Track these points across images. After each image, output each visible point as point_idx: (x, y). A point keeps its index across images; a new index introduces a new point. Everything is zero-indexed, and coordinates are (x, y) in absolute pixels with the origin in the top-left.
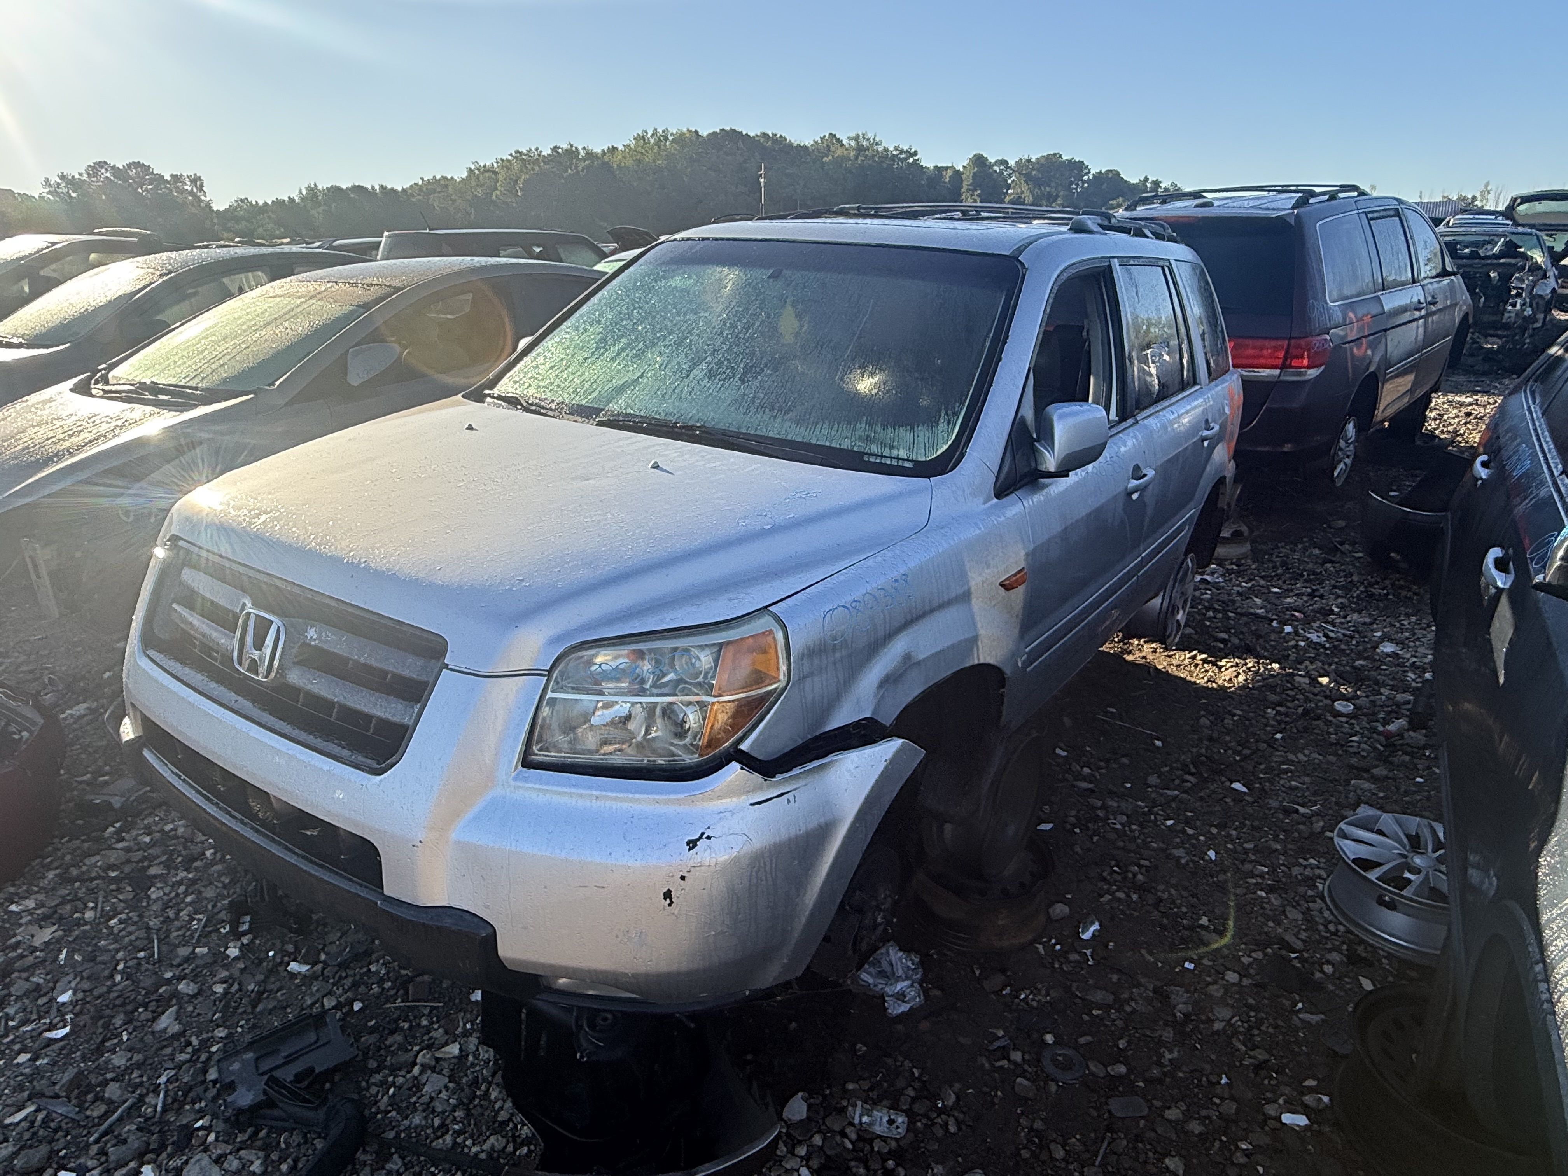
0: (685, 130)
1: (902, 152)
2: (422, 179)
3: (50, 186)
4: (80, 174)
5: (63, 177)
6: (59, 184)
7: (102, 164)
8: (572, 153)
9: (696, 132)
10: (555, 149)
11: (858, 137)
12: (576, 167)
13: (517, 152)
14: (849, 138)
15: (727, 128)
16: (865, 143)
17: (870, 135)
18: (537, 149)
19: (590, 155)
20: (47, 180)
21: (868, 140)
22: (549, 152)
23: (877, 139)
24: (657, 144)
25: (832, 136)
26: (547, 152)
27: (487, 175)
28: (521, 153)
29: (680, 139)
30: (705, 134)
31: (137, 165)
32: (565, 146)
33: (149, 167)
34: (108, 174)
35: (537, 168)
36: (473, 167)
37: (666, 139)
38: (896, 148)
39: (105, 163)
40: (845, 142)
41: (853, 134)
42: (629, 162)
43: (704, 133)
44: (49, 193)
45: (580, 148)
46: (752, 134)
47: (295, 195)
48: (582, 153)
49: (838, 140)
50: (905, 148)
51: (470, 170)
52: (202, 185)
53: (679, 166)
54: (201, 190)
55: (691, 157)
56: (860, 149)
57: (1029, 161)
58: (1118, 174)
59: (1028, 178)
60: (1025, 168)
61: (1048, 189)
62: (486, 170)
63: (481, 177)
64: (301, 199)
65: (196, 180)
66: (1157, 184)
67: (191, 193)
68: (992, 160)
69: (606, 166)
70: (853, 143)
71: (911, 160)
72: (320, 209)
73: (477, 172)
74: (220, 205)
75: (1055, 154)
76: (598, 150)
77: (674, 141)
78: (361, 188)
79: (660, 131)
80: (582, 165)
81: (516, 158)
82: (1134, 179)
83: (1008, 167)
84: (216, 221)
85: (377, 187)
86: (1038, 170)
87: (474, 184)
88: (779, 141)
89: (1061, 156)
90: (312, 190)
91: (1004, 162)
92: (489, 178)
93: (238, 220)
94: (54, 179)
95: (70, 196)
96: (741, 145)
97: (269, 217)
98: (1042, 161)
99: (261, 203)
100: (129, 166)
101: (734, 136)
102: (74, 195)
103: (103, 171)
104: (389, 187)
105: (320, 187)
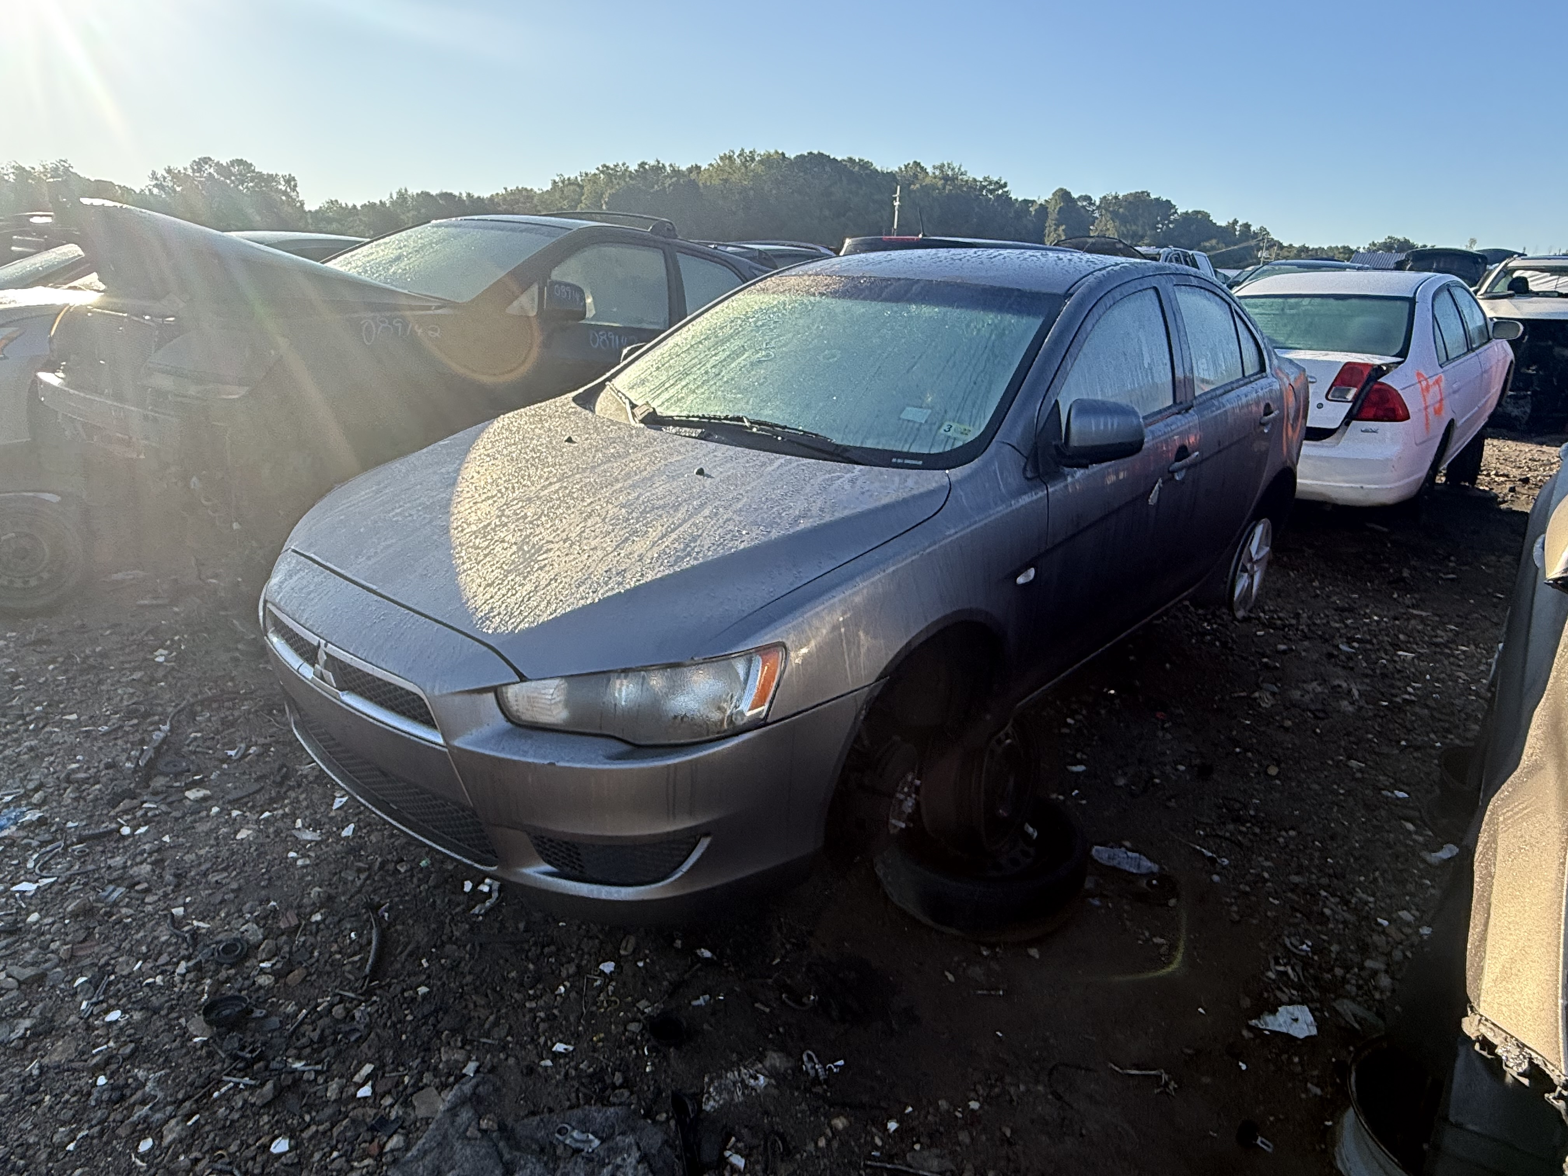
0: (772, 151)
1: (990, 183)
2: (506, 189)
3: (157, 179)
4: (185, 169)
5: (169, 171)
6: (165, 178)
7: (206, 160)
8: (658, 169)
9: (783, 154)
10: (642, 165)
11: (943, 166)
12: (663, 183)
13: (604, 166)
14: (934, 167)
15: (816, 152)
16: (950, 173)
17: (956, 165)
18: (624, 164)
19: (676, 172)
20: (154, 173)
21: (953, 169)
22: (637, 168)
23: (963, 170)
24: (744, 164)
25: (917, 164)
26: (633, 167)
27: (572, 187)
28: (608, 168)
29: (768, 161)
30: (792, 157)
31: (240, 162)
32: (652, 163)
33: (251, 165)
34: (212, 170)
35: (623, 183)
36: (557, 179)
37: (753, 159)
38: (985, 179)
39: (210, 159)
40: (930, 170)
41: (938, 164)
42: (716, 182)
43: (791, 155)
44: (156, 186)
45: (667, 165)
46: (839, 158)
47: (386, 199)
48: (668, 169)
49: (922, 168)
50: (996, 179)
51: (555, 182)
52: (295, 186)
53: (766, 188)
54: (294, 190)
55: (777, 179)
56: (946, 178)
57: (1116, 198)
58: (1206, 216)
59: (1115, 215)
60: (1110, 205)
61: (1134, 228)
62: (571, 183)
63: (566, 190)
64: (392, 203)
65: (290, 181)
66: (1247, 226)
67: (285, 193)
68: (1075, 195)
69: (693, 184)
70: (937, 173)
71: (1000, 192)
72: (410, 214)
73: (560, 184)
74: (311, 206)
75: (1143, 192)
76: (684, 168)
77: (761, 162)
78: (451, 194)
79: (747, 151)
80: (668, 182)
81: (602, 172)
82: (1221, 221)
83: (1091, 204)
84: (310, 221)
85: (464, 195)
86: (1126, 208)
87: (557, 195)
88: (865, 166)
89: (1148, 195)
90: (402, 195)
91: (1088, 198)
92: (574, 191)
93: (329, 221)
94: (161, 172)
95: (175, 191)
96: (828, 169)
97: (360, 220)
98: (1131, 199)
99: (350, 205)
100: (233, 163)
101: (821, 159)
102: (178, 189)
103: (207, 166)
104: (476, 196)
105: (409, 193)
